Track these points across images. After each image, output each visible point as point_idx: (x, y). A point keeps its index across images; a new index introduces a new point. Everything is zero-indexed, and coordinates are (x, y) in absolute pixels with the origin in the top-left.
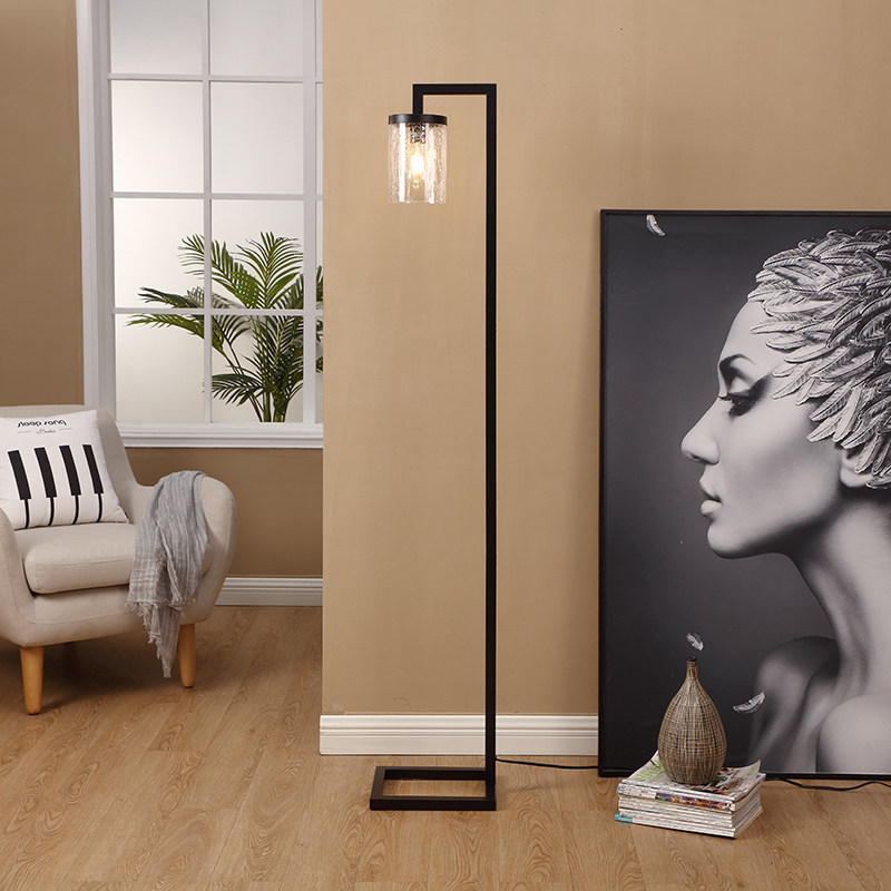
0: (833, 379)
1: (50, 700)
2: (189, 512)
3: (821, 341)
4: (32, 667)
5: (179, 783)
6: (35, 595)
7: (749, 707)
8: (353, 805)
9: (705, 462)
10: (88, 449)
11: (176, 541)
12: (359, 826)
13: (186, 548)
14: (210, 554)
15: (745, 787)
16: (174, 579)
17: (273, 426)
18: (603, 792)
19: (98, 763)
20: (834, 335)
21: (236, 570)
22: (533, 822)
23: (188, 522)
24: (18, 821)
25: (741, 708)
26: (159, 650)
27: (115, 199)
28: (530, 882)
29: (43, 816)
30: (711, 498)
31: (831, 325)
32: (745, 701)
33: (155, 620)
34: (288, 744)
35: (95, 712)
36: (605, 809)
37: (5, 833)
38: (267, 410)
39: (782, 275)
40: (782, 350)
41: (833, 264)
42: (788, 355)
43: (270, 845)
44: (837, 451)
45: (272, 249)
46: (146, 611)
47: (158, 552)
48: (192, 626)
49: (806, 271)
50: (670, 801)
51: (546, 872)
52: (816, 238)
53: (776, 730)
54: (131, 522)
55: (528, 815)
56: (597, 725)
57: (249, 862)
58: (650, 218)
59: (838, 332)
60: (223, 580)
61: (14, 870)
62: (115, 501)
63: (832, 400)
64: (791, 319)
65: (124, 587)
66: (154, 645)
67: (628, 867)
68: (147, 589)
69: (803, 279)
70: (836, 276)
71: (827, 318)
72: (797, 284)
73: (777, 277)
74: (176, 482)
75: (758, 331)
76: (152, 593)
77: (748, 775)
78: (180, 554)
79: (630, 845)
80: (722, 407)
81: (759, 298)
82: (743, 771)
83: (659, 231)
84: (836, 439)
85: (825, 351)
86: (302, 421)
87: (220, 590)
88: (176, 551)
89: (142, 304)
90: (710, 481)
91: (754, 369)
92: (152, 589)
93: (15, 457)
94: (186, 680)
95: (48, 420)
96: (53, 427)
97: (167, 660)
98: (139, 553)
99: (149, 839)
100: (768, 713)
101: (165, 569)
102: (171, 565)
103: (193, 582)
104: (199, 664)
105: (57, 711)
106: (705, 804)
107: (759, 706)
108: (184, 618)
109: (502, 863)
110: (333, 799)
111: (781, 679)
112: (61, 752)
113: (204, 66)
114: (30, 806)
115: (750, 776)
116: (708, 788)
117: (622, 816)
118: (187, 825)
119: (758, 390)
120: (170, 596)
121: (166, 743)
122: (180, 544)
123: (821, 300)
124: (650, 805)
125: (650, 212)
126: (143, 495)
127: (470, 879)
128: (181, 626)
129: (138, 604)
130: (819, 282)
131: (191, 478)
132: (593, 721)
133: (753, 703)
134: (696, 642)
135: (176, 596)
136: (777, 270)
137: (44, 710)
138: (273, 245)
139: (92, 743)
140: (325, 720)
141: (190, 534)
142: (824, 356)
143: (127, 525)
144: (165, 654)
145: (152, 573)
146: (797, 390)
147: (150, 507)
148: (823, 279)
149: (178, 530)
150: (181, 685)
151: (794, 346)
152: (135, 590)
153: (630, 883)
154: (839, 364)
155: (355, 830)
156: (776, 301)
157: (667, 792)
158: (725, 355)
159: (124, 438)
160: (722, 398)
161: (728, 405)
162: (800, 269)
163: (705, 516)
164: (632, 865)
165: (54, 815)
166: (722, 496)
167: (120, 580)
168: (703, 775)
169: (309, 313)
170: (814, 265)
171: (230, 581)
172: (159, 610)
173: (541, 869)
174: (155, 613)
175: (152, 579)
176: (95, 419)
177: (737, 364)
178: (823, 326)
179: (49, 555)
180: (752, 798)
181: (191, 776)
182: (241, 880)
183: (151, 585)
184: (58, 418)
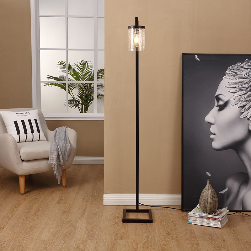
0: (247, 101)
1: (27, 190)
2: (65, 138)
3: (244, 90)
4: (22, 181)
5: (65, 213)
6: (23, 161)
7: (223, 192)
8: (114, 219)
9: (211, 124)
10: (36, 120)
11: (61, 146)
12: (116, 225)
13: (64, 148)
14: (70, 150)
15: (224, 214)
16: (61, 157)
17: (84, 114)
18: (183, 215)
19: (42, 208)
20: (247, 88)
21: (77, 154)
22: (165, 224)
23: (64, 141)
24: (22, 223)
25: (221, 192)
26: (57, 176)
27: (40, 50)
28: (166, 240)
29: (28, 222)
30: (213, 134)
31: (246, 86)
32: (222, 190)
33: (56, 168)
34: (94, 202)
35: (39, 194)
36: (184, 220)
37: (19, 226)
38: (82, 110)
39: (233, 72)
40: (233, 93)
41: (247, 69)
42: (234, 94)
43: (93, 230)
44: (248, 121)
45: (84, 64)
46: (53, 165)
47: (57, 149)
48: (66, 170)
49: (239, 71)
50: (203, 218)
51: (170, 237)
52: (242, 61)
53: (231, 198)
54: (48, 141)
55: (163, 222)
56: (181, 197)
57: (87, 234)
58: (196, 56)
59: (248, 88)
60: (74, 157)
61: (22, 237)
62: (43, 135)
63: (246, 107)
64: (235, 84)
65: (47, 159)
66: (56, 175)
67: (192, 236)
68: (54, 159)
69: (238, 73)
70: (248, 72)
71: (245, 84)
72: (237, 74)
73: (231, 72)
74: (61, 130)
75: (226, 87)
76: (55, 160)
77: (224, 211)
78: (63, 150)
79: (192, 230)
80: (216, 108)
81: (226, 78)
82: (223, 210)
83: (198, 59)
84: (248, 117)
85: (245, 93)
86: (93, 113)
87: (73, 160)
88: (62, 149)
89: (48, 80)
90: (213, 129)
91: (225, 98)
92: (55, 159)
93: (16, 123)
94: (64, 185)
95: (24, 112)
96: (26, 114)
97: (59, 179)
98: (51, 149)
99: (59, 228)
100: (229, 194)
101: (59, 154)
102: (60, 153)
103: (66, 157)
104: (67, 180)
105: (29, 193)
106: (213, 219)
107: (226, 192)
108: (64, 167)
109: (157, 235)
110: (108, 218)
111: (232, 184)
112: (31, 205)
113: (66, 13)
114: (25, 219)
115: (225, 211)
116: (213, 214)
117: (190, 222)
118: (69, 224)
119: (226, 104)
120: (60, 161)
121: (60, 202)
122: (63, 147)
123: (244, 79)
124: (198, 219)
125: (196, 54)
126: (51, 133)
127: (149, 239)
128: (63, 170)
129: (51, 163)
130: (243, 74)
131: (65, 129)
132: (180, 196)
133: (225, 191)
134: (209, 174)
135: (62, 161)
136: (231, 70)
137: (25, 193)
138: (84, 63)
139: (40, 202)
140: (105, 196)
141: (65, 144)
142: (244, 94)
143: (47, 141)
144: (58, 178)
145: (55, 155)
146: (237, 104)
147: (54, 136)
148: (244, 73)
149: (62, 143)
150: (63, 186)
151: (236, 91)
152: (50, 160)
153: (193, 240)
154: (248, 97)
155: (115, 226)
156: (231, 79)
157: (202, 215)
158: (217, 94)
159: (45, 117)
160: (216, 106)
161: (218, 108)
162: (238, 70)
163: (211, 139)
164: (193, 235)
165: (32, 222)
166: (216, 133)
167: (46, 157)
168: (212, 211)
169: (96, 82)
170: (242, 69)
171: (76, 157)
172: (57, 165)
173: (168, 236)
174: (56, 166)
175: (55, 157)
176: (37, 112)
177: (220, 96)
178: (244, 86)
179: (27, 150)
180: (225, 217)
181: (68, 211)
182: (86, 240)
183: (55, 158)
184: (27, 112)
